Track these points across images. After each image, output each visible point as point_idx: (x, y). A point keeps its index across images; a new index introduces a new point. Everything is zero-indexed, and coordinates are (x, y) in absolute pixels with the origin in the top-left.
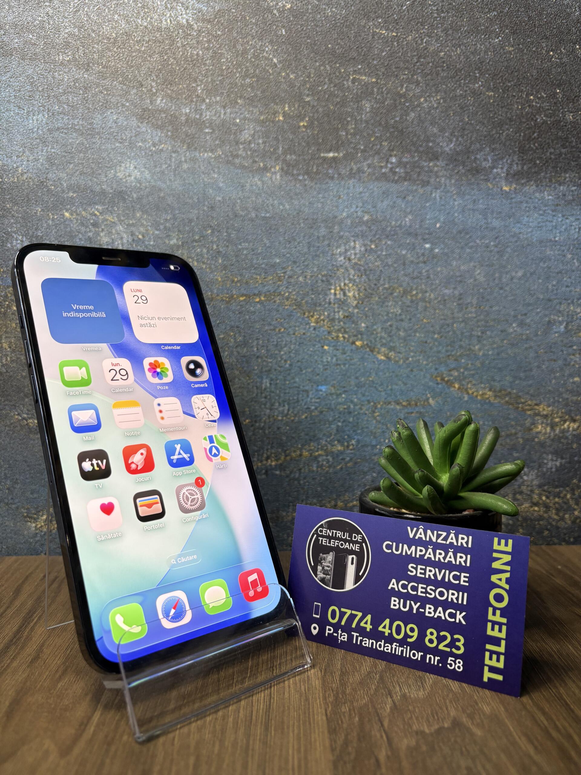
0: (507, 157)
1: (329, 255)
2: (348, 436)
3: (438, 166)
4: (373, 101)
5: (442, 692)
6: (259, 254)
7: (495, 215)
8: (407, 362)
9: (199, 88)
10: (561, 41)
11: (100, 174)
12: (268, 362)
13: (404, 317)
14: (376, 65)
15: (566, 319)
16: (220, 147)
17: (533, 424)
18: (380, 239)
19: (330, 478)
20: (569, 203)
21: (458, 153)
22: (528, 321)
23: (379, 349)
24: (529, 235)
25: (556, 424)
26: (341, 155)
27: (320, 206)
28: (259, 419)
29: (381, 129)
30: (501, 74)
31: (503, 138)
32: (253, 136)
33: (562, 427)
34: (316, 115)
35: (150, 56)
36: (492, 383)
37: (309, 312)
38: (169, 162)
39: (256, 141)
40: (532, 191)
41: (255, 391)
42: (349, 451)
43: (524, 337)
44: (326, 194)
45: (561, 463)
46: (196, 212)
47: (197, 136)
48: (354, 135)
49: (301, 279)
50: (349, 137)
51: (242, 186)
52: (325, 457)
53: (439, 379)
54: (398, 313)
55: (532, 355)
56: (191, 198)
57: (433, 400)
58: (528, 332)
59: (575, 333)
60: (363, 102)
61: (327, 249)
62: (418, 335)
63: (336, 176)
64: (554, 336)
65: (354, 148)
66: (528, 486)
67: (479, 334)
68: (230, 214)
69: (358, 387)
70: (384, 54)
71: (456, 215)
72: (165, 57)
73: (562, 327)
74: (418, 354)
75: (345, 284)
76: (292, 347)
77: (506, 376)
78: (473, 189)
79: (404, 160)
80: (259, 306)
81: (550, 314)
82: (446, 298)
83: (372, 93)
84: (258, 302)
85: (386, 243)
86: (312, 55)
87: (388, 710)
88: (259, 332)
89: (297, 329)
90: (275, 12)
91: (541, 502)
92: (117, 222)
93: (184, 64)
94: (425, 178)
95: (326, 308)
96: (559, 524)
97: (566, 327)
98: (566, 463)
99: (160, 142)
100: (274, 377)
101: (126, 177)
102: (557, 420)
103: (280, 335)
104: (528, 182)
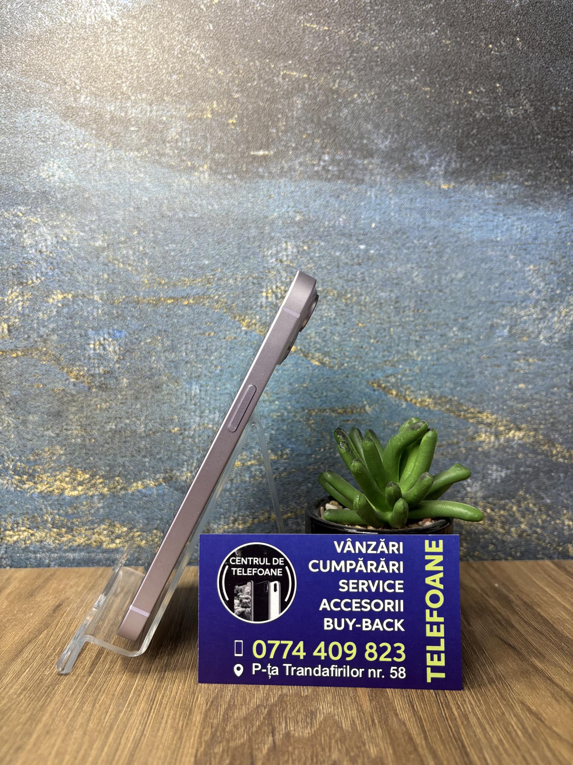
0: (445, 154)
1: (260, 256)
2: (282, 444)
3: (373, 164)
4: (304, 97)
5: (331, 730)
6: (187, 255)
7: (433, 214)
8: (343, 368)
9: (124, 85)
10: (500, 33)
11: (22, 174)
12: (197, 368)
13: (338, 321)
14: (306, 61)
15: (509, 322)
16: (147, 146)
17: (476, 432)
18: (313, 241)
19: (264, 489)
20: (510, 202)
21: (393, 150)
22: (469, 324)
23: (313, 355)
24: (470, 235)
25: (501, 433)
26: (272, 153)
27: (250, 206)
28: (188, 427)
29: (314, 126)
30: (437, 68)
31: (440, 135)
32: (180, 134)
33: (507, 436)
34: (245, 112)
35: (74, 54)
36: (431, 389)
37: (240, 316)
38: (94, 162)
39: (184, 140)
40: (471, 190)
41: (185, 398)
42: (283, 461)
43: (466, 341)
44: (256, 194)
45: (506, 474)
46: (122, 213)
47: (122, 134)
48: (285, 132)
49: (231, 281)
50: (280, 134)
51: (170, 186)
52: (258, 467)
53: (375, 385)
54: (332, 317)
55: (473, 360)
56: (117, 199)
57: (370, 407)
58: (469, 336)
59: (519, 337)
60: (295, 98)
61: (258, 250)
62: (353, 339)
63: (266, 174)
64: (497, 341)
65: (285, 146)
66: (471, 498)
67: (418, 338)
68: (157, 215)
69: (292, 394)
70: (315, 49)
71: (392, 214)
72: (90, 54)
73: (506, 332)
74: (353, 359)
75: (277, 287)
76: (223, 352)
77: (446, 382)
78: (410, 187)
79: (338, 157)
80: (187, 309)
81: (493, 317)
82: (382, 301)
83: (303, 89)
84: (187, 305)
85: (319, 244)
86: (241, 51)
87: (265, 751)
88: (188, 336)
89: (228, 333)
90: (202, 7)
91: (485, 514)
92: (41, 224)
93: (109, 60)
94: (360, 177)
95: (257, 312)
96: (504, 538)
97: (510, 331)
98: (512, 473)
99: (84, 140)
100: (204, 383)
101: (49, 177)
102: (502, 428)
103: (210, 340)
104: (467, 180)
